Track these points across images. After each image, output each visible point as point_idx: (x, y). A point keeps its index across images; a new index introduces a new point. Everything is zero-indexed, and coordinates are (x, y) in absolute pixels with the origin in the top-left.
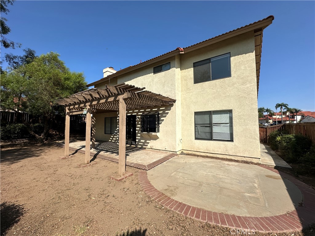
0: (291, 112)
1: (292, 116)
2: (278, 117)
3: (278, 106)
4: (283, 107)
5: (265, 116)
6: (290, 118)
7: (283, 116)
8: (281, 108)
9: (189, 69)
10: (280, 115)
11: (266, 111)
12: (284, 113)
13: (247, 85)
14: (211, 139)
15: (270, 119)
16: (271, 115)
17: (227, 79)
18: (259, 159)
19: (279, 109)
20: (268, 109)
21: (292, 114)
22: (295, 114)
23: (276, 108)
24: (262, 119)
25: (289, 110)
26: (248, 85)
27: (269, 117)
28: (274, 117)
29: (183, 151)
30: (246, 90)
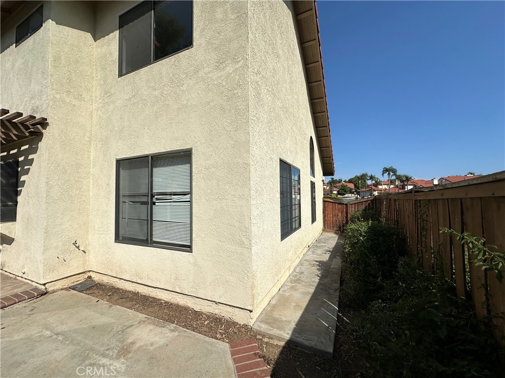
0: (402, 181)
1: (402, 186)
2: (384, 187)
3: (386, 170)
4: (391, 174)
5: (368, 186)
6: (400, 189)
7: (392, 186)
8: (389, 174)
9: (111, 34)
10: (387, 185)
11: (370, 179)
12: (392, 182)
13: (228, 69)
14: (148, 242)
15: (375, 191)
16: (377, 184)
17: (183, 56)
18: (251, 311)
19: (386, 175)
20: (373, 175)
21: (402, 184)
22: (406, 184)
23: (383, 175)
24: (365, 190)
25: (399, 178)
26: (230, 69)
27: (374, 188)
28: (380, 187)
29: (93, 275)
30: (224, 83)
